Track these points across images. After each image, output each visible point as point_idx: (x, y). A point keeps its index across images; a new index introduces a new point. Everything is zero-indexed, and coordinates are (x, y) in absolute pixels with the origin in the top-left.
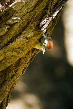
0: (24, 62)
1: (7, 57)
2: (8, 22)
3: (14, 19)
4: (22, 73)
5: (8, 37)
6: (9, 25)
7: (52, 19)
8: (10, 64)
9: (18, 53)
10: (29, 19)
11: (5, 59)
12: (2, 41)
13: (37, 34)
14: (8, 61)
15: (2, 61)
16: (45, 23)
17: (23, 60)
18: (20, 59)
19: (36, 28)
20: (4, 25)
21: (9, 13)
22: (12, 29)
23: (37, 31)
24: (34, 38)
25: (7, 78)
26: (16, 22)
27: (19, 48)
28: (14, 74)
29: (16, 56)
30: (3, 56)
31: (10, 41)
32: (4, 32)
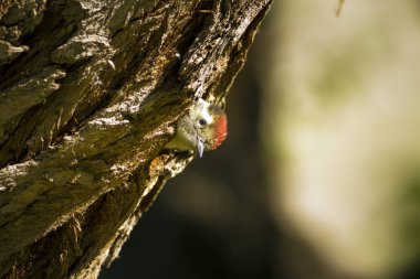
0: (119, 213)
1: (53, 192)
2: (58, 56)
3: (81, 44)
4: (111, 252)
5: (58, 113)
6: (63, 67)
7: (229, 44)
8: (65, 218)
9: (95, 175)
10: (140, 43)
11: (44, 197)
12: (34, 127)
13: (168, 104)
14: (57, 205)
15: (35, 208)
16: (200, 60)
17: (113, 205)
18: (104, 197)
19: (165, 81)
20: (45, 66)
21: (63, 21)
22: (73, 84)
23: (168, 90)
24: (159, 118)
25: (50, 270)
26: (89, 54)
27: (99, 156)
28: (80, 257)
29: (87, 188)
30: (37, 186)
31: (67, 130)
32: (43, 94)
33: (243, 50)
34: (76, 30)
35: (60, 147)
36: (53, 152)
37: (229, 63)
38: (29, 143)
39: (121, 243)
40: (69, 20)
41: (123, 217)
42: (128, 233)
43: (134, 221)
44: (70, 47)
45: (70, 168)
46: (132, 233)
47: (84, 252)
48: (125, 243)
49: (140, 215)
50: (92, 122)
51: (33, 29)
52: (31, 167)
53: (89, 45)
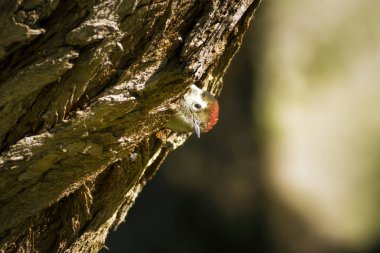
0: (126, 181)
1: (66, 162)
2: (72, 38)
3: (93, 27)
4: (118, 217)
5: (71, 90)
6: (76, 48)
7: (227, 29)
8: (77, 185)
9: (104, 147)
10: (146, 27)
11: (58, 166)
12: (50, 103)
13: (171, 83)
14: (69, 173)
15: (50, 176)
16: (200, 43)
17: (120, 173)
18: (112, 167)
20: (59, 47)
21: (77, 6)
22: (85, 63)
23: (171, 70)
24: (162, 95)
25: (63, 232)
26: (100, 37)
27: (108, 129)
28: (90, 221)
29: (97, 159)
30: (52, 156)
31: (79, 105)
32: (58, 72)
33: (239, 34)
34: (89, 15)
35: (73, 120)
36: (66, 125)
37: (226, 46)
38: (45, 117)
39: (127, 209)
40: (82, 5)
41: (129, 185)
42: (134, 200)
43: (139, 188)
44: (83, 30)
45: (82, 140)
46: (137, 199)
47: (94, 217)
48: (131, 209)
49: (145, 183)
50: (102, 99)
51: (49, 14)
52: (47, 138)
53: (100, 29)
